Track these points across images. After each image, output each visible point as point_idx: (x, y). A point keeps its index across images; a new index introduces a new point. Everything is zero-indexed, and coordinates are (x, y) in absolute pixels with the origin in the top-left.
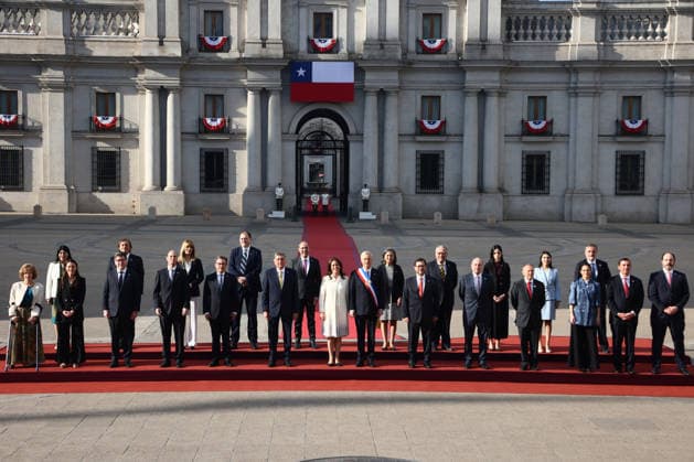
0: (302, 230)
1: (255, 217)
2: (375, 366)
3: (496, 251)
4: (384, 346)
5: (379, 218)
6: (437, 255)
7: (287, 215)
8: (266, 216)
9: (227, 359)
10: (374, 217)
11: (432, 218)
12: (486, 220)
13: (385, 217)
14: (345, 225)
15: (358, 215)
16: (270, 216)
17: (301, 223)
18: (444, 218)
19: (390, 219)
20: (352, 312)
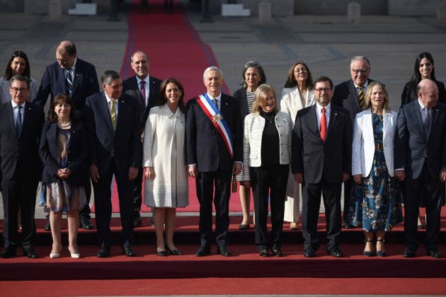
0: (125, 36)
1: (46, 14)
2: (230, 255)
3: (423, 61)
4: (244, 223)
5: (254, 14)
6: (353, 74)
7: (101, 11)
8: (65, 13)
9: (27, 247)
10: (247, 13)
11: (344, 13)
12: (435, 16)
13: (264, 14)
14: (197, 26)
15: (219, 10)
16: (71, 12)
17: (123, 24)
18: (364, 13)
19: (273, 16)
20: (191, 168)
